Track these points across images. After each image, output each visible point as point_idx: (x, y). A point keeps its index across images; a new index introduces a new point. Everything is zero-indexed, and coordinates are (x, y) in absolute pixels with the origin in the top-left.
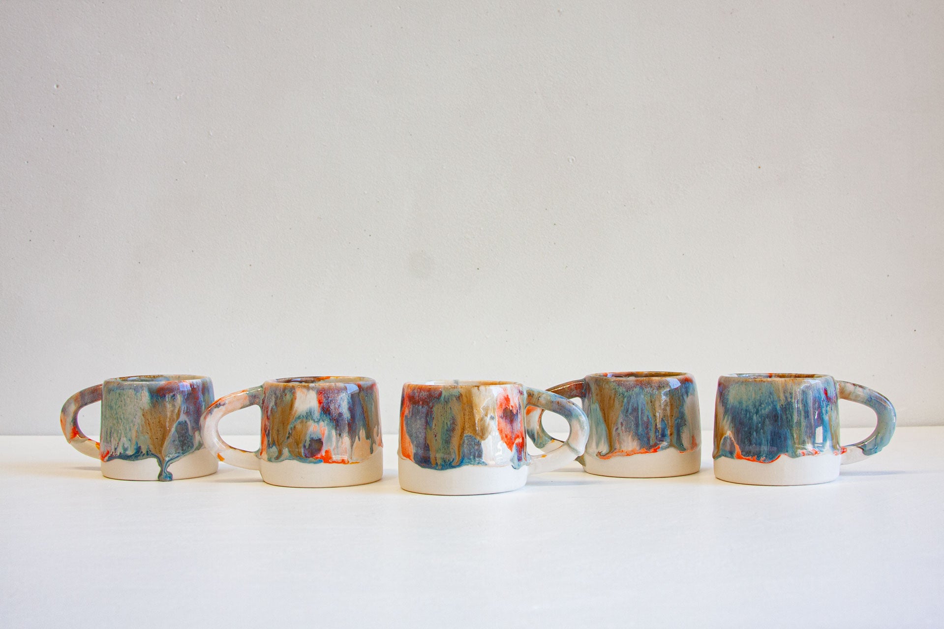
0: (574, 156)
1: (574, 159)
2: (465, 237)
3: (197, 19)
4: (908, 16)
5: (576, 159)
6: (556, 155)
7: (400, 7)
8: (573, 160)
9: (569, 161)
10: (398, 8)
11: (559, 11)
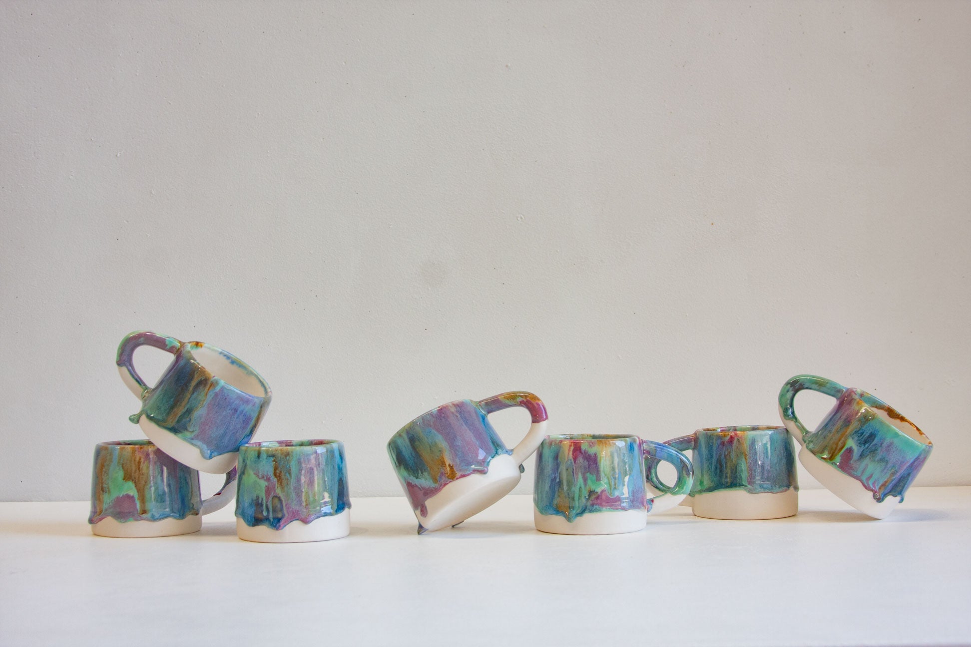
0: (523, 215)
1: (523, 217)
2: (412, 297)
3: (138, 74)
4: (868, 65)
5: (525, 218)
6: (504, 213)
7: (345, 63)
8: (521, 218)
9: (517, 219)
10: (344, 63)
11: (507, 66)
